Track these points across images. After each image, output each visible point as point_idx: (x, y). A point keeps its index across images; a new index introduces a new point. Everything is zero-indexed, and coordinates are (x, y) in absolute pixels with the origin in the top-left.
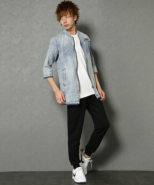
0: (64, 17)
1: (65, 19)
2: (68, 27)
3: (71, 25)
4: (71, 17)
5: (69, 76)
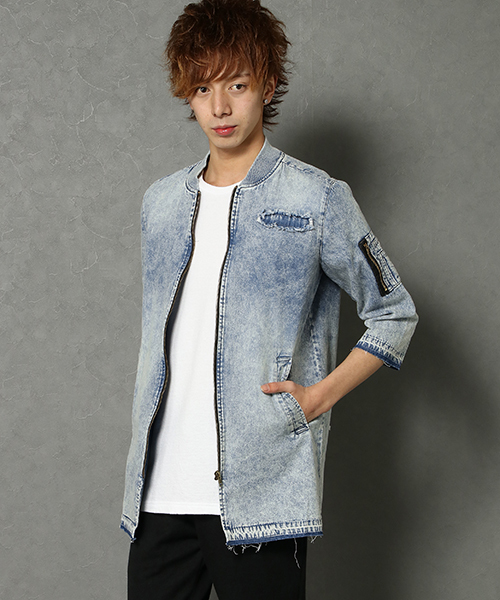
0: (218, 87)
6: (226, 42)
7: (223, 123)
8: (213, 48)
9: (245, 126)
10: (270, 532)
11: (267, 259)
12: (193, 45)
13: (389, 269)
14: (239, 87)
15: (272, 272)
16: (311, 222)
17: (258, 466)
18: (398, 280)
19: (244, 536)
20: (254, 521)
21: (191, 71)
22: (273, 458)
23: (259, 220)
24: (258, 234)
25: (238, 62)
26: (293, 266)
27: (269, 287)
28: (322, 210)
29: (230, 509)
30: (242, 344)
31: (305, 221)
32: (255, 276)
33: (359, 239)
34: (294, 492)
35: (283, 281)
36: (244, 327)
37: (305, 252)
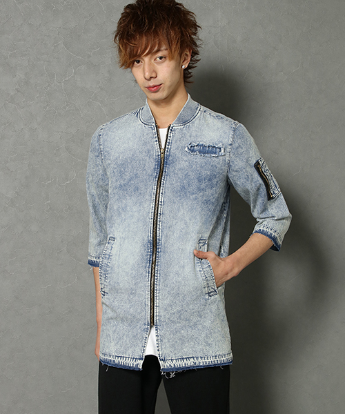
0: (146, 59)
1: (150, 64)
2: (161, 94)
3: (170, 87)
4: (172, 58)
5: (119, 266)
6: (149, 29)
7: (152, 83)
8: (141, 34)
9: (168, 83)
10: (190, 363)
11: (192, 176)
12: (128, 32)
13: (273, 183)
14: (161, 58)
15: (195, 184)
16: (223, 150)
17: (182, 316)
18: (279, 190)
19: (173, 366)
20: (179, 355)
21: (128, 50)
22: (192, 311)
23: (186, 149)
24: (185, 158)
25: (157, 42)
26: (210, 180)
27: (193, 194)
28: (230, 142)
29: (163, 347)
30: (174, 232)
31: (218, 150)
32: (183, 187)
33: (255, 162)
34: (207, 336)
35: (203, 189)
36: (175, 222)
37: (217, 170)
